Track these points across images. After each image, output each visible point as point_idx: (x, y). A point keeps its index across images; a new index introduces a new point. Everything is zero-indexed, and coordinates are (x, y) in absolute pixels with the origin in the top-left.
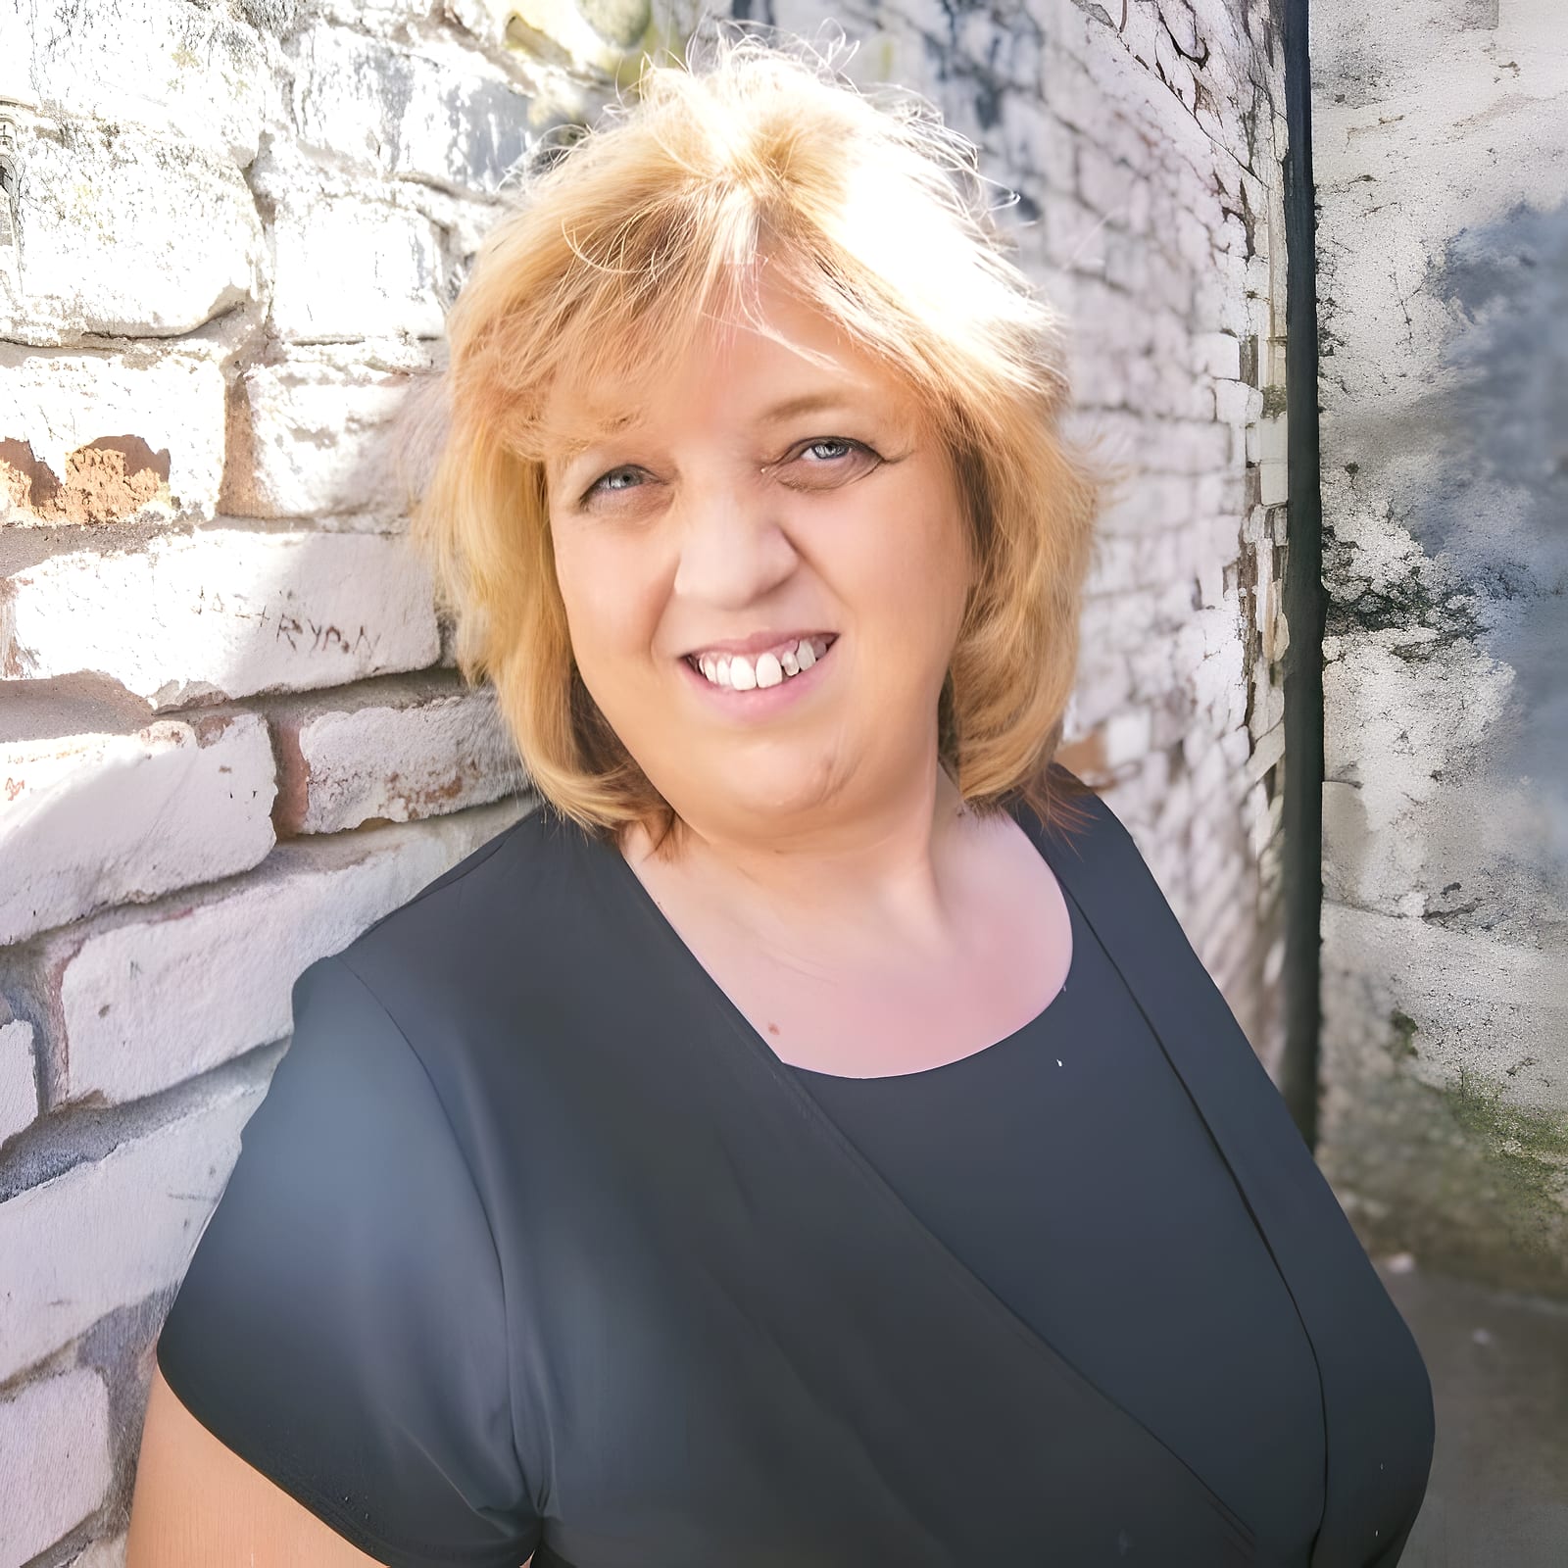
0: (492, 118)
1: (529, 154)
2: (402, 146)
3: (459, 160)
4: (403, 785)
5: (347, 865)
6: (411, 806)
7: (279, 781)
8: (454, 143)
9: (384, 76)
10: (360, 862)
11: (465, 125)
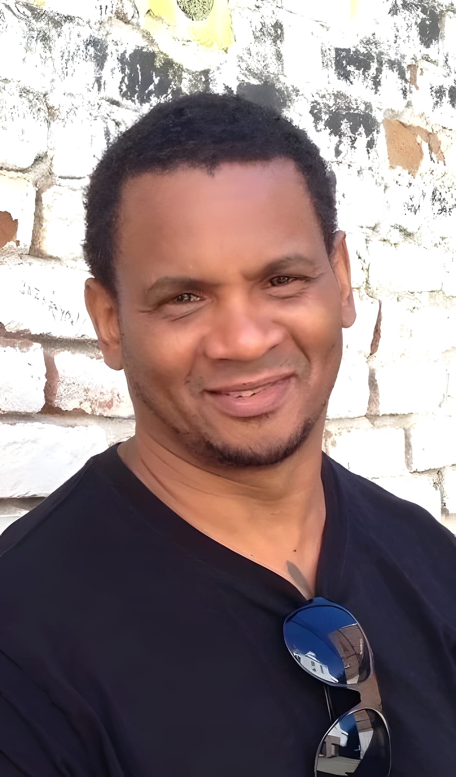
0: (138, 66)
1: (155, 84)
2: (102, 83)
3: (124, 89)
4: (91, 395)
5: (68, 426)
6: (93, 406)
7: (47, 376)
8: (122, 81)
9: (96, 50)
10: (72, 427)
11: (127, 71)
